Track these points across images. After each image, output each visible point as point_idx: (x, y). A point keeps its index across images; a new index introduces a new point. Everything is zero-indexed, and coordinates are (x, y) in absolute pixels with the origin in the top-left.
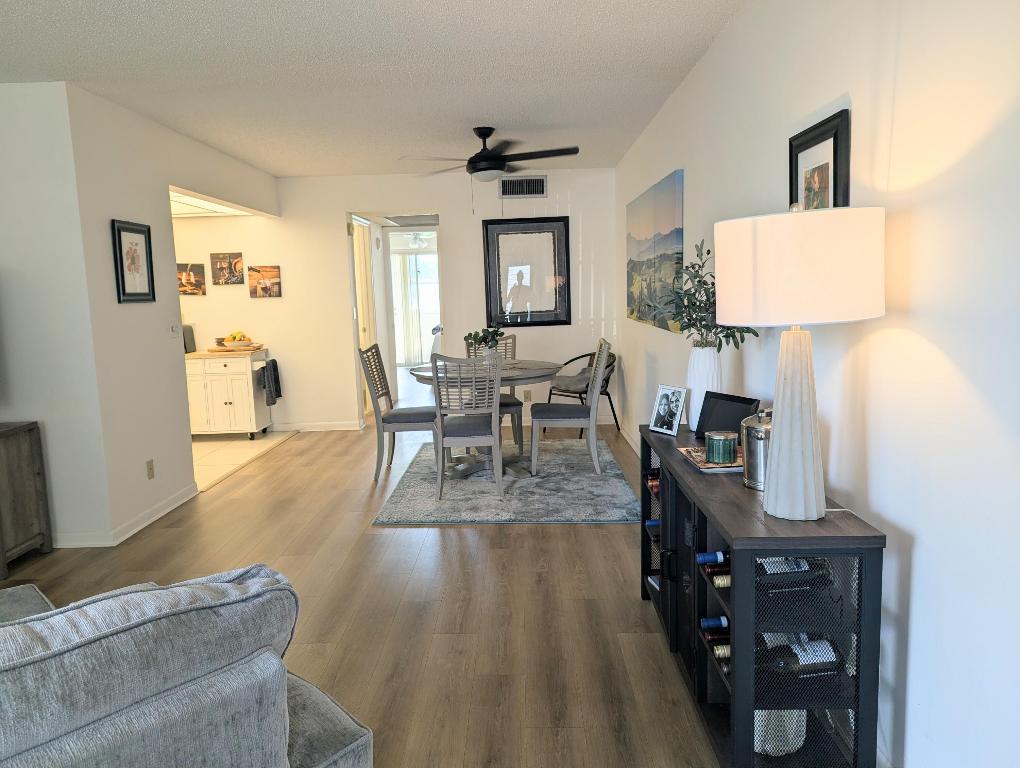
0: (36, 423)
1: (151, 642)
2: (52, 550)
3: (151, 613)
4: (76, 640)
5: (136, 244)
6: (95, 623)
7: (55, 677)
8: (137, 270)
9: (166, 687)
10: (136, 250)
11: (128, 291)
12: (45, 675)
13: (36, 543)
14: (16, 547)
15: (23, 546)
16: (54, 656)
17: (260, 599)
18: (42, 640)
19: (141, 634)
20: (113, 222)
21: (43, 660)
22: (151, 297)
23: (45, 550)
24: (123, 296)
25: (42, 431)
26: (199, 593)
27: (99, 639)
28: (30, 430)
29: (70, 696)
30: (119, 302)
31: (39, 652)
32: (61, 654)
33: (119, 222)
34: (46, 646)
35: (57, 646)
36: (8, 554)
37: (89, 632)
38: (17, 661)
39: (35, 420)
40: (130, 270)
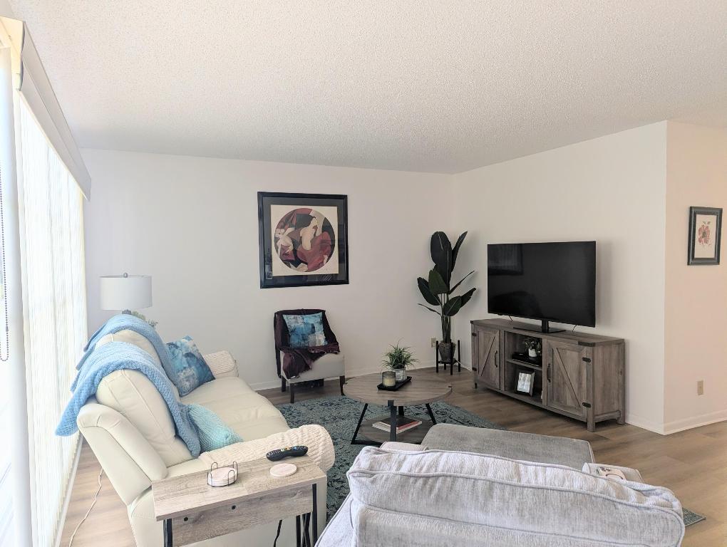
0: (623, 340)
1: (569, 503)
2: (625, 424)
3: (576, 487)
4: (533, 483)
5: (709, 223)
6: (545, 479)
7: (518, 497)
8: (706, 242)
9: (573, 535)
10: (707, 227)
11: (696, 256)
12: (513, 494)
13: (616, 415)
14: (602, 414)
15: (606, 415)
16: (520, 487)
17: (649, 512)
18: (519, 474)
19: (565, 497)
20: (691, 208)
21: (515, 486)
22: (716, 261)
23: (620, 421)
24: (692, 259)
25: (627, 345)
26: (611, 489)
27: (543, 489)
28: (619, 344)
29: (522, 511)
30: (688, 264)
31: (515, 481)
32: (524, 487)
33: (695, 208)
34: (519, 480)
35: (523, 482)
36: (597, 417)
37: (541, 482)
38: (506, 481)
39: (623, 338)
40: (700, 241)
